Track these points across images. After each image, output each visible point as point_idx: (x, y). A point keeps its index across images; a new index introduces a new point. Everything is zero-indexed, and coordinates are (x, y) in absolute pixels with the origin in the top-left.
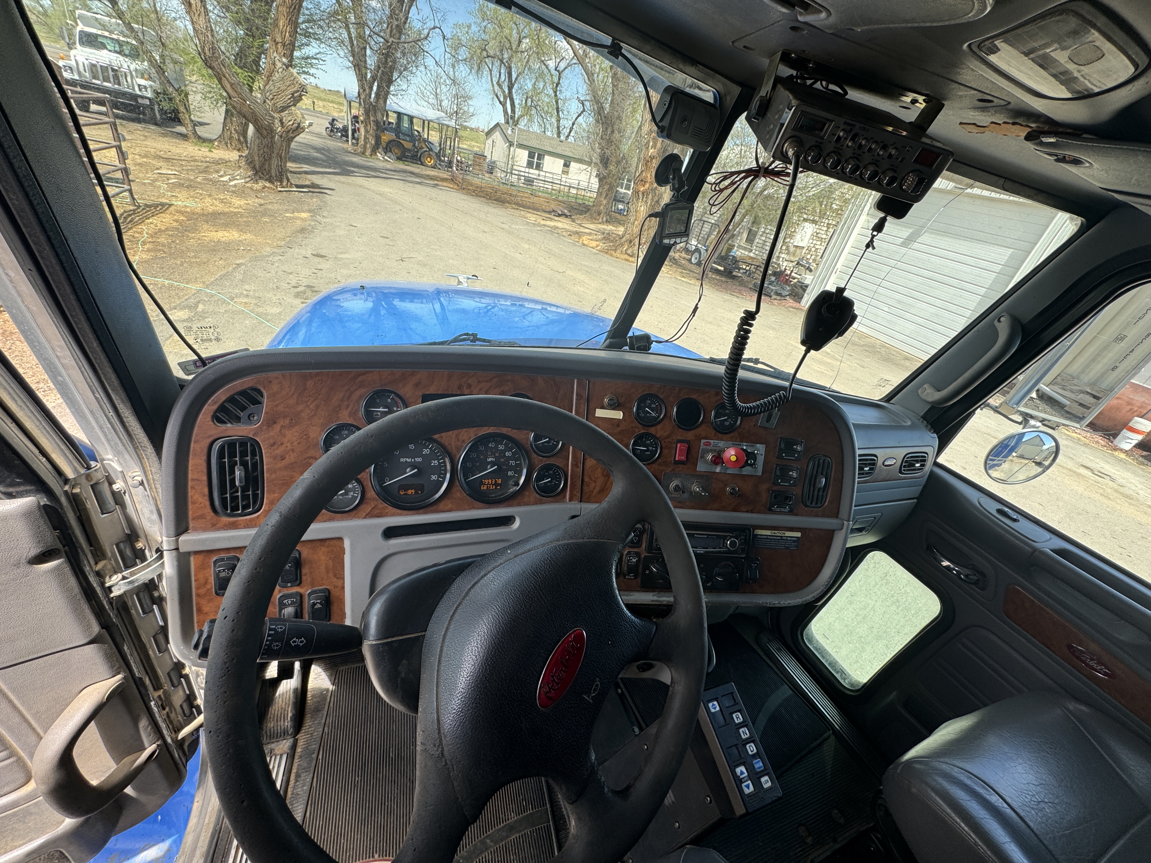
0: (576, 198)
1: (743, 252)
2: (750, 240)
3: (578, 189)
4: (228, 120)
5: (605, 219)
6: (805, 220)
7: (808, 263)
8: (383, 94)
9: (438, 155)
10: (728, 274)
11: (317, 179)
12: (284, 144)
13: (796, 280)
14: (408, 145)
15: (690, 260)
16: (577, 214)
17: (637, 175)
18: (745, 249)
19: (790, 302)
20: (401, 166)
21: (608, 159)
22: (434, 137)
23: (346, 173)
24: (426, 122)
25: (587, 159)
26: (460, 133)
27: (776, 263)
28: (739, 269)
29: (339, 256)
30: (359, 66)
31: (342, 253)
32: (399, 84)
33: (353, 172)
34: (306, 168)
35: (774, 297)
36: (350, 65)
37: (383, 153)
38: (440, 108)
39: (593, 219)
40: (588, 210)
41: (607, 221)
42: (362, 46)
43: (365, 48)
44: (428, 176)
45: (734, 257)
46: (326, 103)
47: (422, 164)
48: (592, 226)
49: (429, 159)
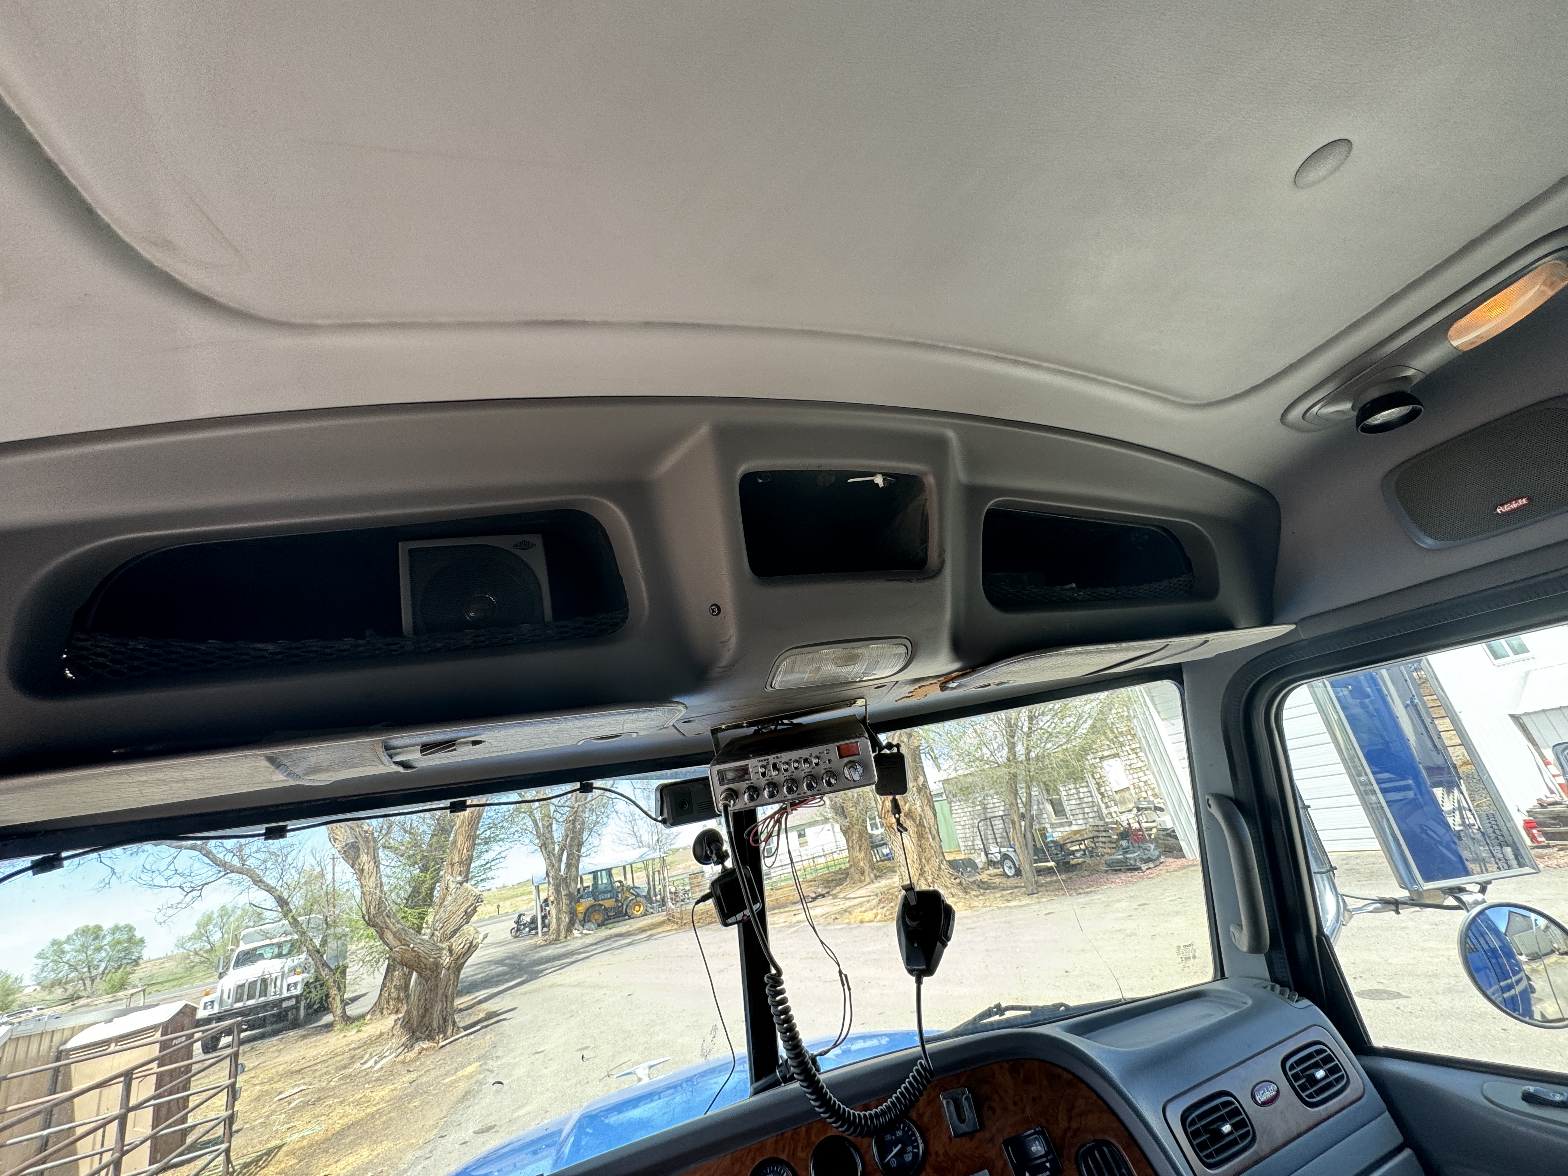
0: (828, 868)
1: (1062, 829)
2: (1059, 810)
3: (825, 855)
4: (389, 978)
5: (872, 876)
6: (1102, 758)
7: (1149, 802)
8: (573, 863)
9: (648, 898)
10: (1065, 867)
11: (491, 1006)
12: (452, 977)
13: (1154, 830)
14: (609, 903)
15: (1005, 875)
16: (835, 887)
17: (880, 808)
18: (1062, 825)
19: (1171, 862)
20: (604, 932)
21: (843, 807)
22: (640, 880)
23: (535, 976)
24: (628, 868)
25: (819, 819)
26: (668, 860)
27: (1112, 823)
28: (1073, 853)
29: (515, 1115)
30: (545, 845)
31: (520, 1107)
32: (591, 841)
33: (542, 971)
34: (482, 994)
35: (1144, 867)
36: (537, 848)
37: (581, 928)
38: (641, 844)
39: (859, 882)
40: (848, 874)
41: (876, 877)
42: (546, 824)
43: (551, 825)
44: (639, 928)
45: (1053, 842)
46: (512, 901)
47: (630, 918)
48: (860, 893)
49: (637, 908)
